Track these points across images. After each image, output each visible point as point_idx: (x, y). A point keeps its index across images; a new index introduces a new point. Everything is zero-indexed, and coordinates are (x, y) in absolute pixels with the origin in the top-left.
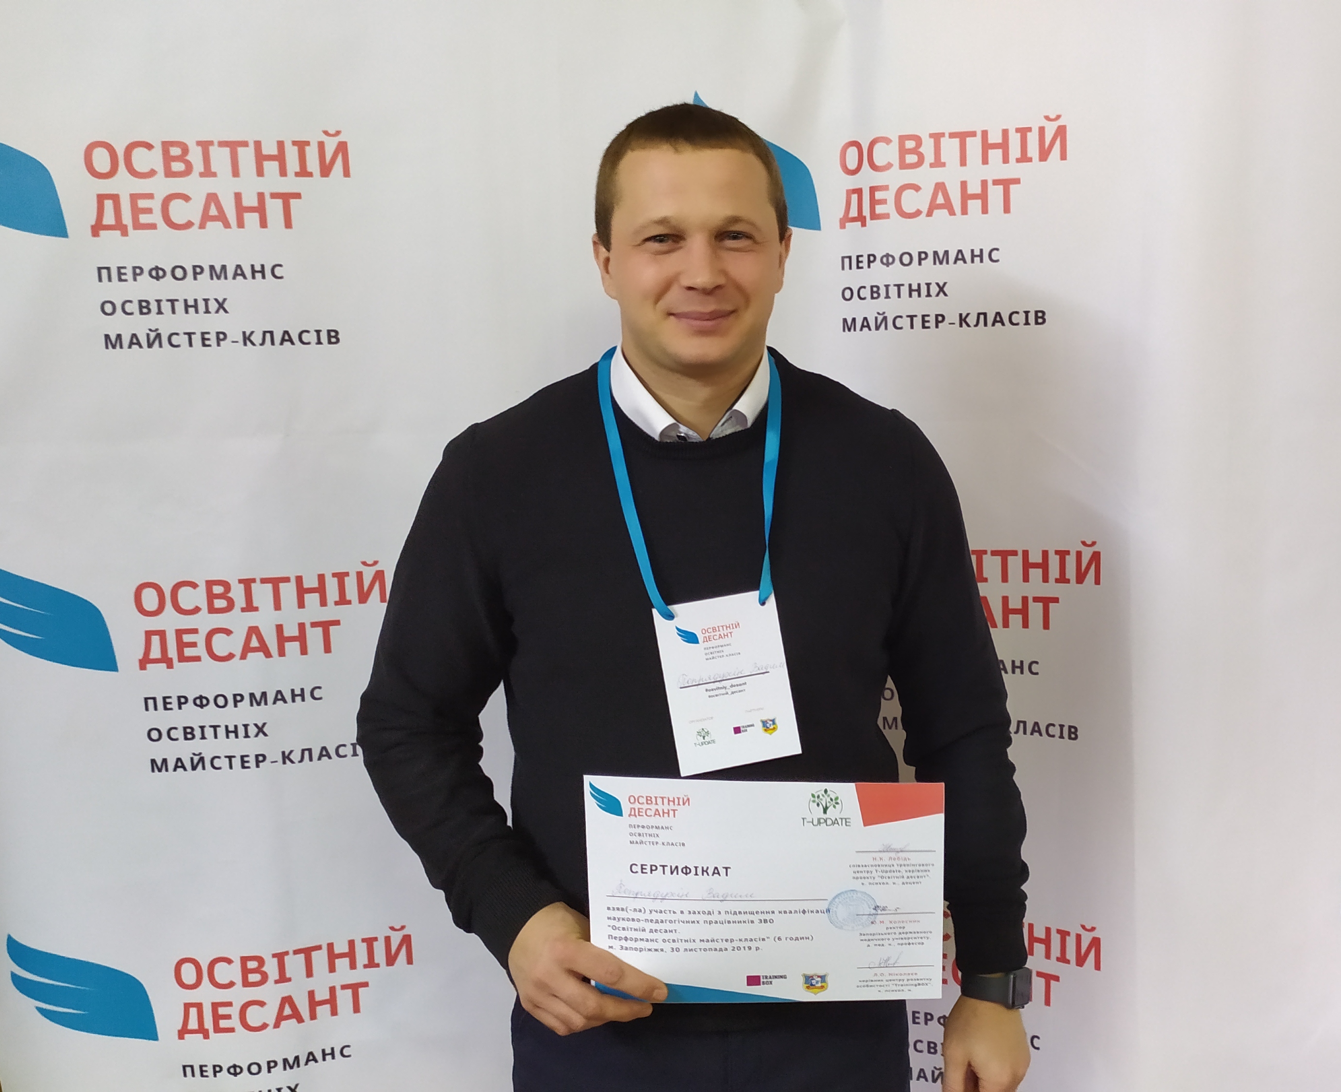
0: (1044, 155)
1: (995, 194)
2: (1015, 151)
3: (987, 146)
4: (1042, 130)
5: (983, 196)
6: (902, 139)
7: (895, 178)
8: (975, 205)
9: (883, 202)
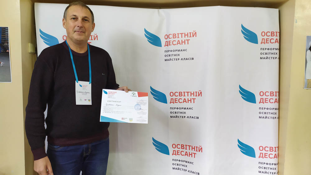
0: (193, 36)
2: (189, 36)
3: (185, 35)
4: (193, 33)
5: (185, 42)
8: (183, 43)
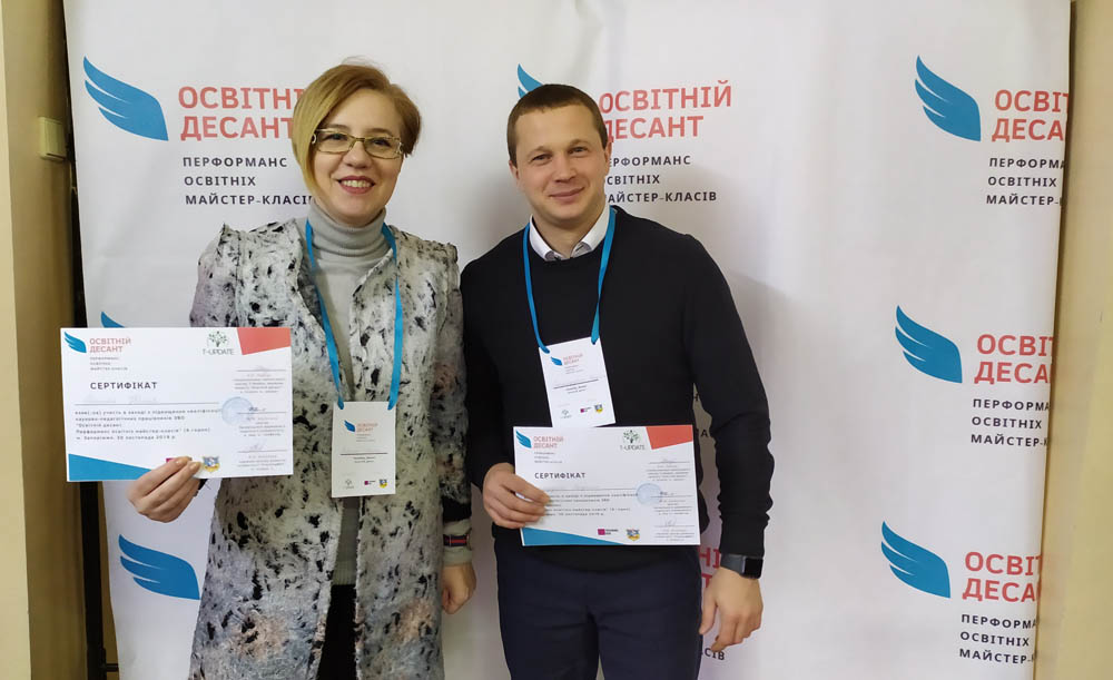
0: (717, 103)
1: (689, 125)
2: (701, 100)
3: (684, 98)
4: (717, 89)
5: (682, 126)
6: (636, 93)
7: (631, 115)
8: (677, 131)
9: (623, 128)
